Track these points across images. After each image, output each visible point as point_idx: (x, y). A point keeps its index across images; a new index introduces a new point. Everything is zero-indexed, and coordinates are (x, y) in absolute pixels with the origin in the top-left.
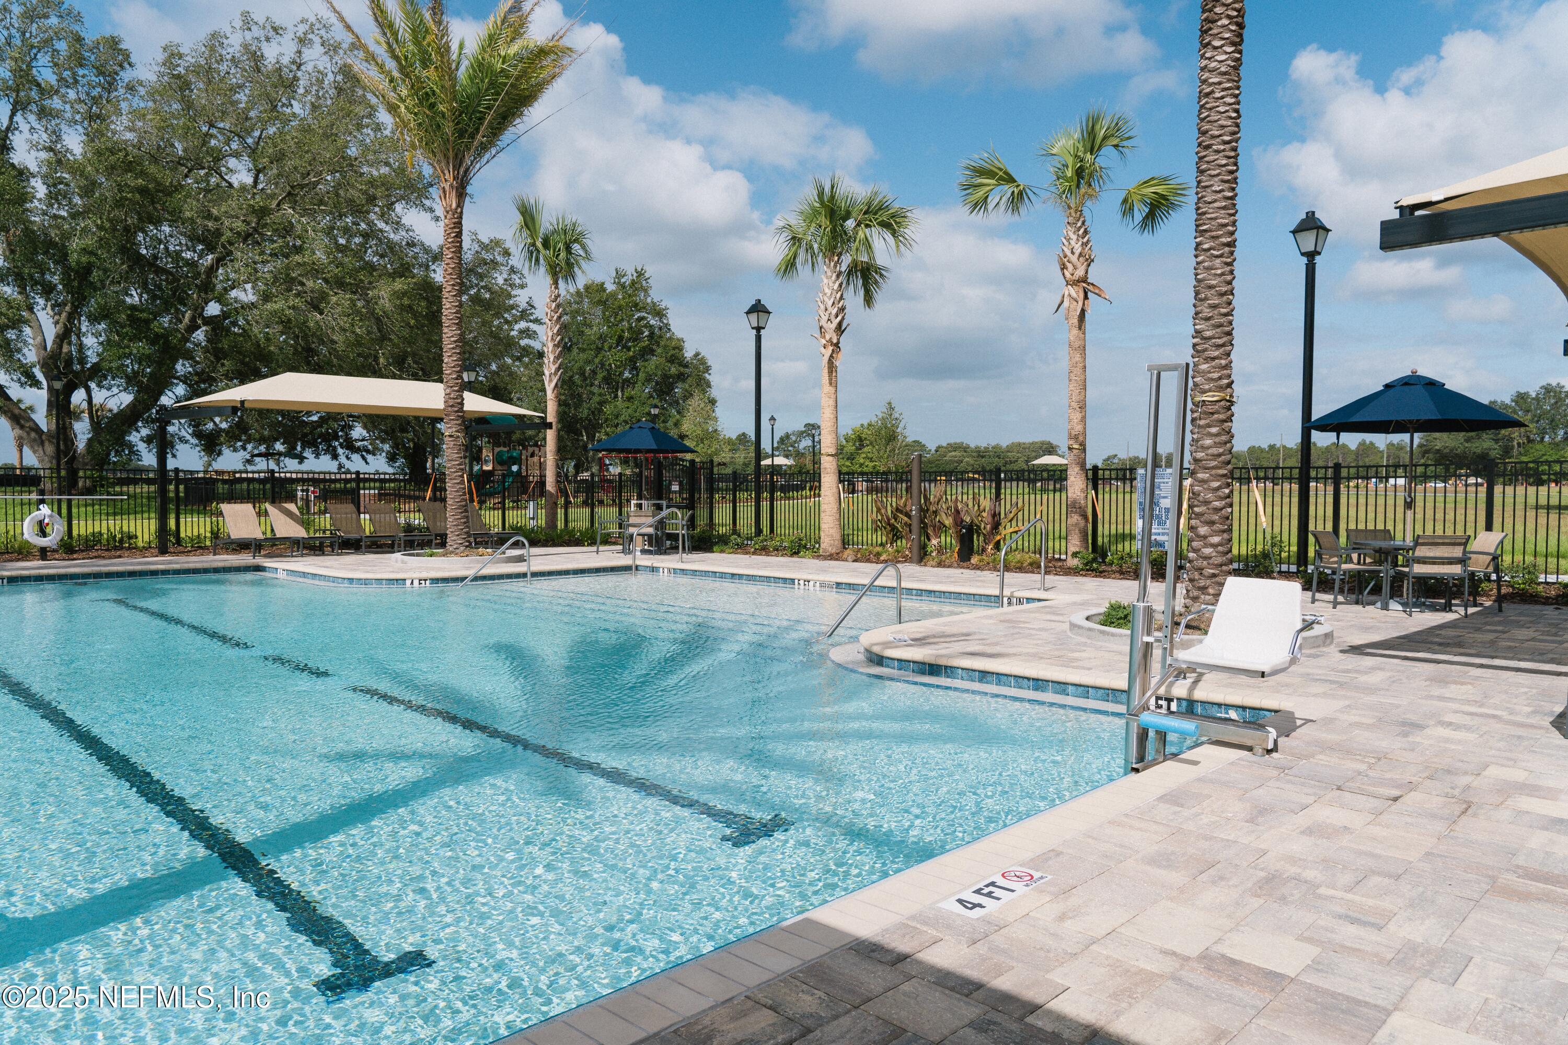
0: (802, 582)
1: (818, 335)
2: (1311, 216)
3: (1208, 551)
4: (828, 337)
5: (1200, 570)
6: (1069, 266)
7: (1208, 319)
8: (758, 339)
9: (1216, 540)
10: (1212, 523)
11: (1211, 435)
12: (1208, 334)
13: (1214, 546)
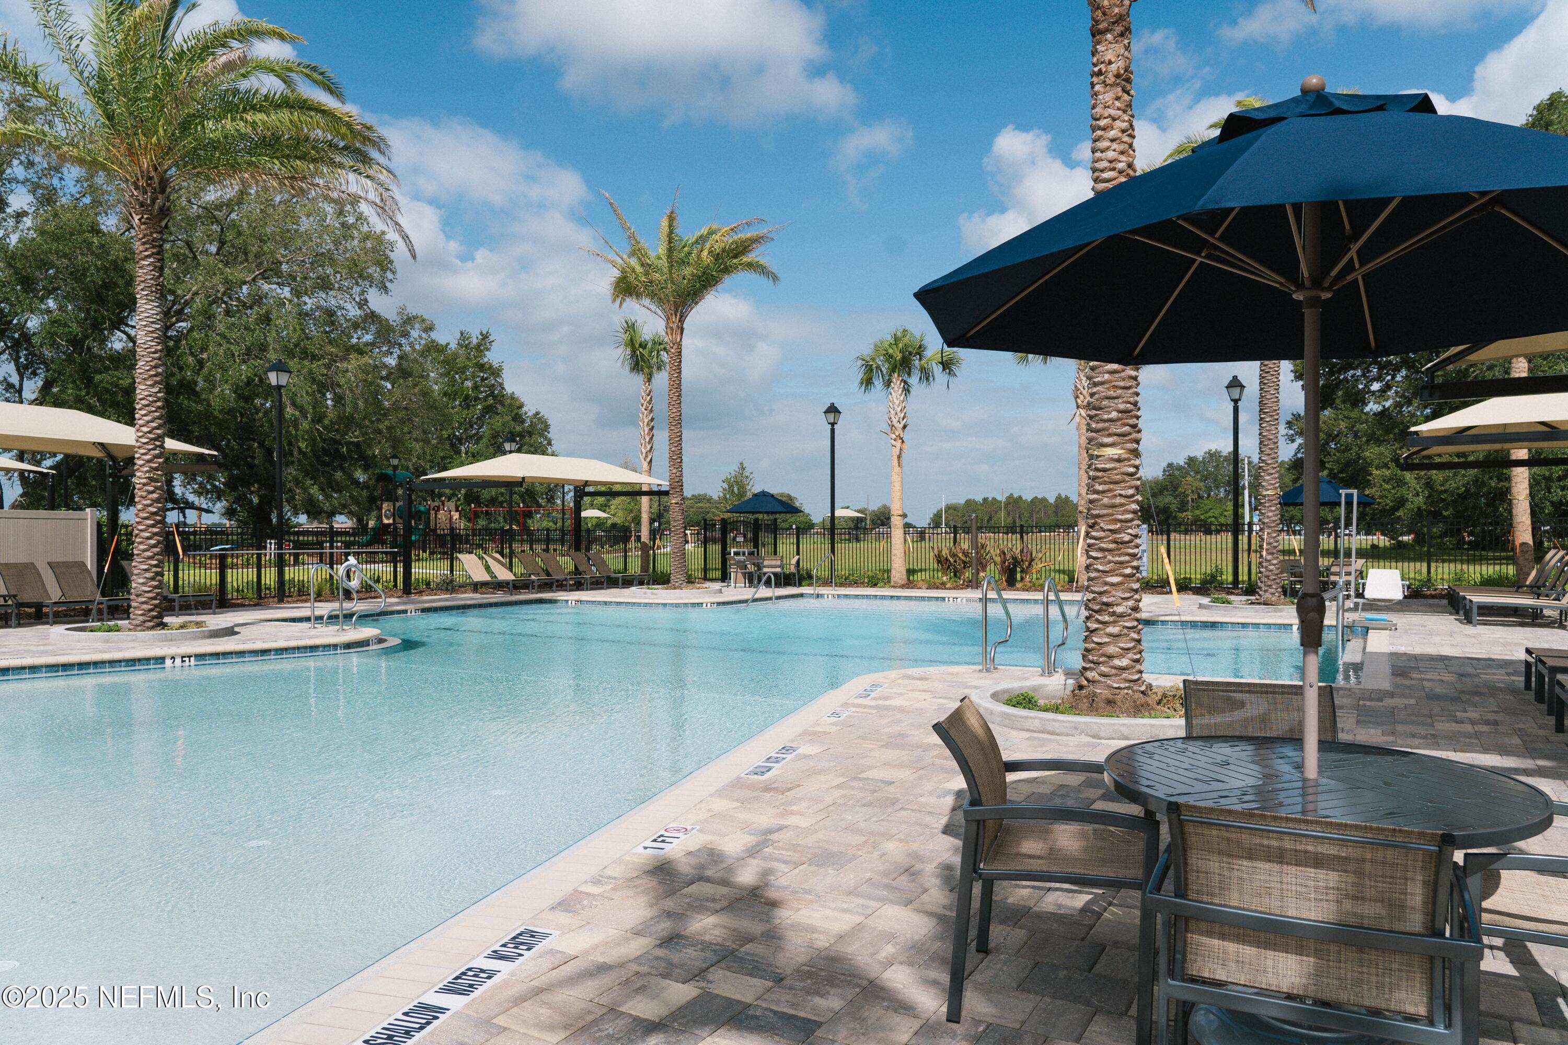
0: (951, 599)
1: (888, 430)
2: (1235, 378)
3: (1271, 567)
4: (897, 433)
5: (1268, 577)
6: (1081, 397)
7: (1269, 455)
8: (833, 431)
9: (1275, 562)
10: (1273, 554)
11: (1271, 511)
12: (1269, 462)
13: (1274, 565)
